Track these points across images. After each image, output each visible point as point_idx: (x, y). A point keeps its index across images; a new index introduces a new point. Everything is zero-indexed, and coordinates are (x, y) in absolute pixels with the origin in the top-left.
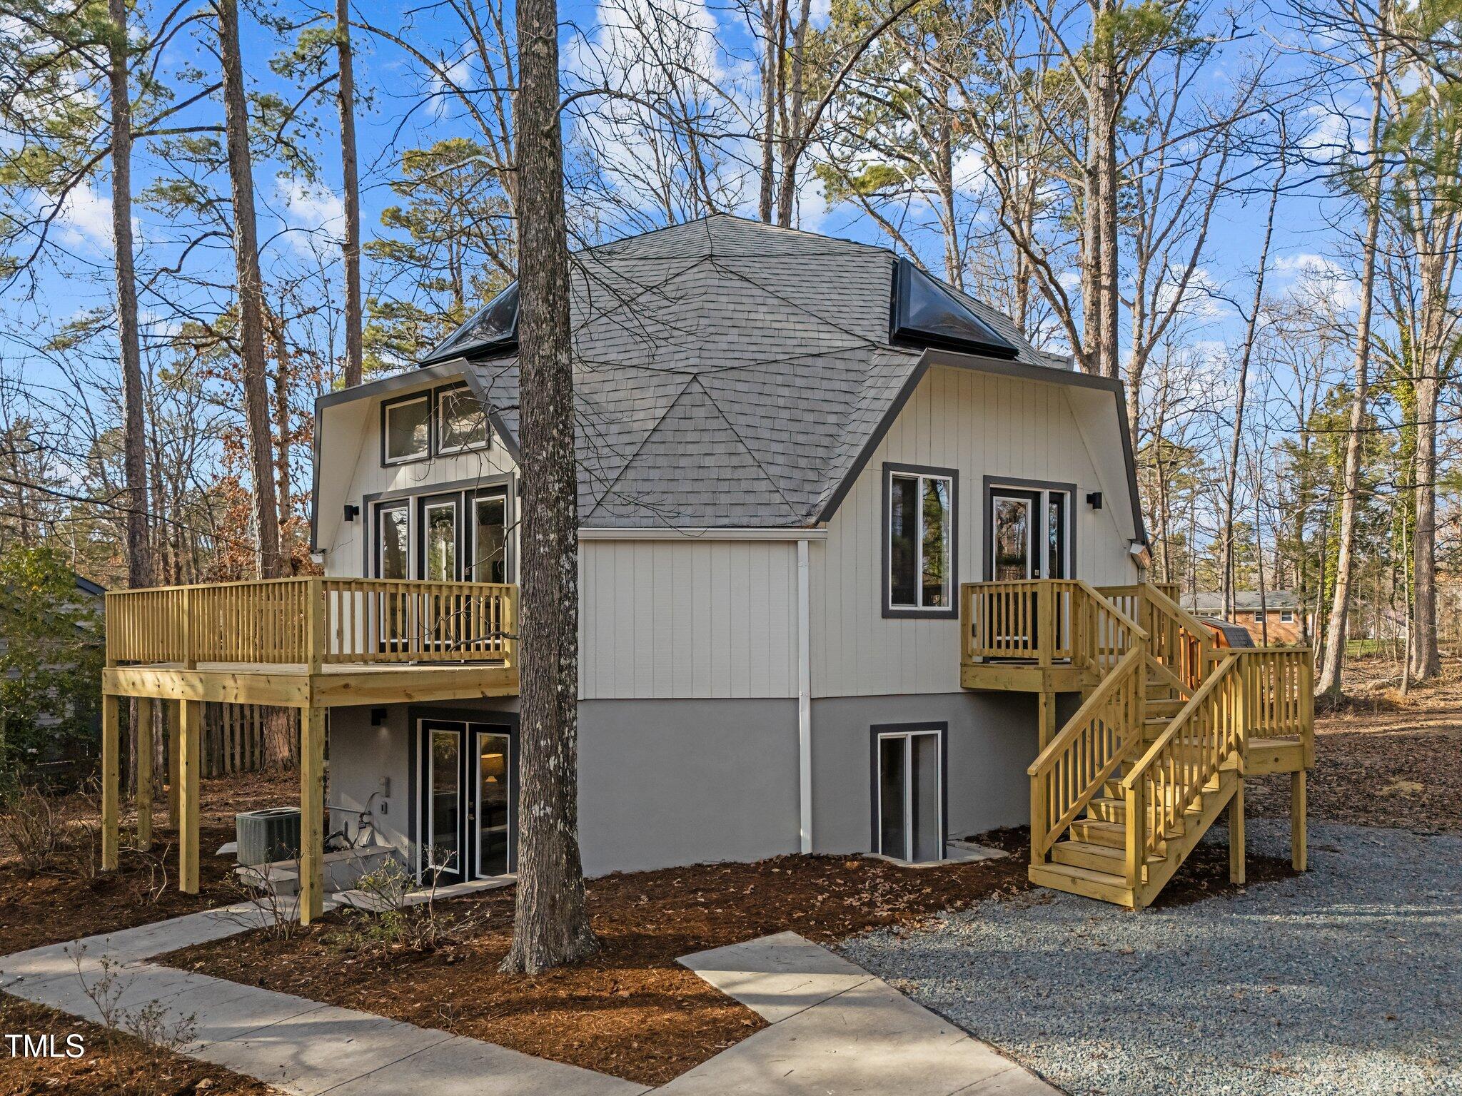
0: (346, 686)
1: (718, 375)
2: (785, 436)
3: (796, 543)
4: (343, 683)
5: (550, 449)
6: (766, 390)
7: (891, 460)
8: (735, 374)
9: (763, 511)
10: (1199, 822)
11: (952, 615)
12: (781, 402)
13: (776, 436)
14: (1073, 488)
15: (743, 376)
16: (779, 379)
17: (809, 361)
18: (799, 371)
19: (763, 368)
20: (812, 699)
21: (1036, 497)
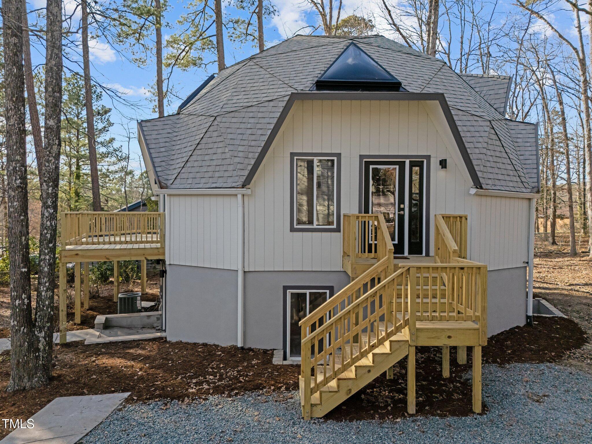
0: (77, 254)
1: (226, 115)
2: (245, 143)
3: (236, 195)
4: (76, 253)
5: (14, 165)
6: (244, 120)
7: (295, 151)
8: (232, 114)
9: (230, 180)
10: (369, 371)
11: (338, 230)
12: (249, 126)
13: (243, 143)
14: (428, 158)
15: (237, 115)
16: (251, 115)
17: (266, 104)
18: (262, 109)
19: (245, 110)
20: (244, 272)
21: (402, 165)
